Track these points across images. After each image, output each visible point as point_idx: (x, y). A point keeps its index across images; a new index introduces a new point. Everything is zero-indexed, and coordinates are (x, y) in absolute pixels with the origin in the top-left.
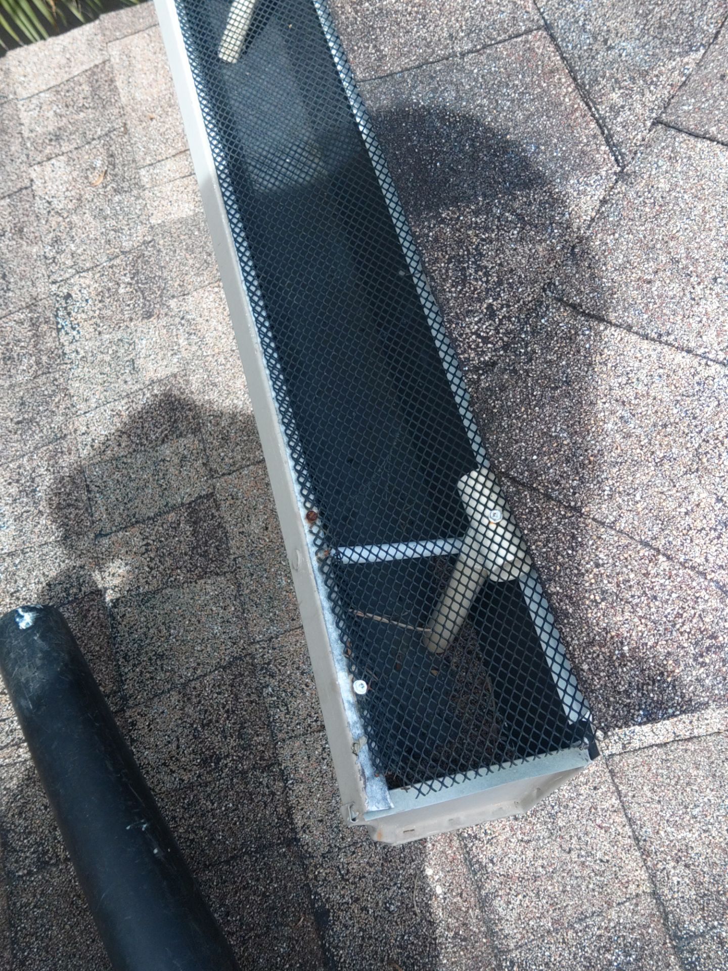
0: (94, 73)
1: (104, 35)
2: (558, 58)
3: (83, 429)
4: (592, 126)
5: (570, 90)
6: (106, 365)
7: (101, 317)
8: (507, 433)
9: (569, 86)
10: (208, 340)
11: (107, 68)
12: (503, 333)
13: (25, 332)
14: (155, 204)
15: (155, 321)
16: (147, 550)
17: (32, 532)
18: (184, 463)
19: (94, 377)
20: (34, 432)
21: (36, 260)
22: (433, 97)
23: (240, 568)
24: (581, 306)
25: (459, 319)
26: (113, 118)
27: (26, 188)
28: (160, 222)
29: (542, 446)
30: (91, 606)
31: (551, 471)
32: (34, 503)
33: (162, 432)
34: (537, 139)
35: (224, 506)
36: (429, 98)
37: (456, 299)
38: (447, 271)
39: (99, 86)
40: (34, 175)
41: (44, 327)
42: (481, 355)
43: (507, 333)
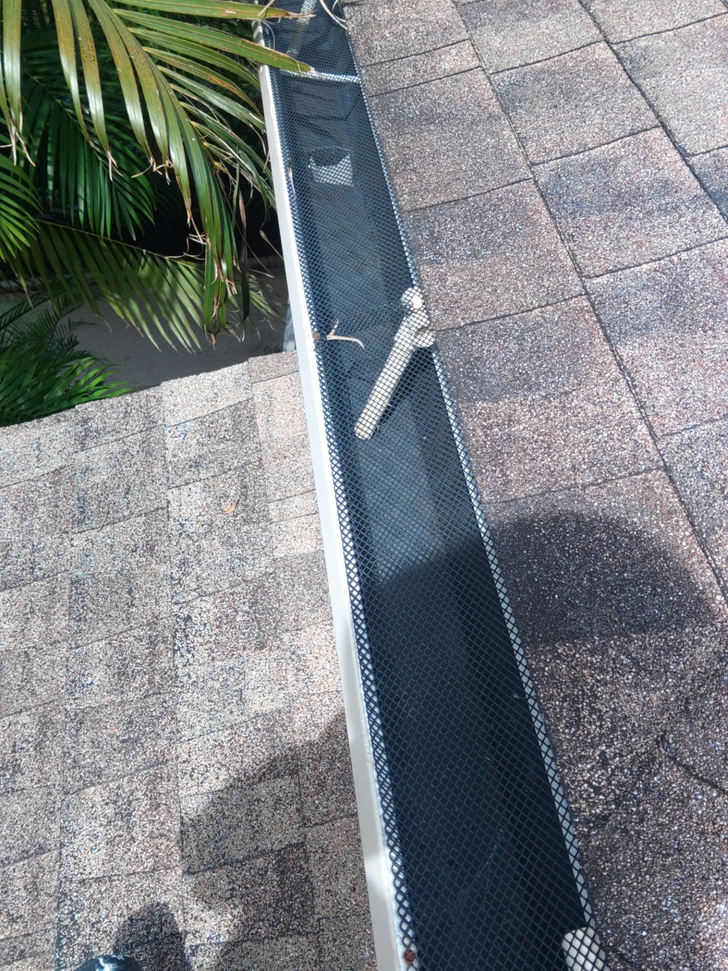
0: (237, 409)
1: (251, 376)
2: (677, 500)
3: (185, 757)
4: (709, 574)
5: (687, 533)
6: (215, 693)
7: (217, 643)
8: (616, 902)
9: (686, 529)
10: (316, 678)
11: (249, 405)
12: (615, 785)
13: (142, 649)
14: (281, 537)
15: (267, 653)
16: (232, 896)
17: (122, 859)
18: (278, 806)
19: (202, 704)
20: (138, 753)
21: (162, 579)
22: (554, 526)
23: (323, 930)
24: (694, 769)
25: (571, 763)
26: (250, 452)
27: (162, 508)
28: (282, 555)
29: (652, 921)
30: (169, 949)
31: (661, 952)
32: (128, 827)
33: (260, 769)
34: (653, 580)
35: (313, 859)
36: (551, 527)
37: (570, 741)
38: (561, 711)
39: (241, 421)
40: (171, 498)
41: (161, 646)
42: (593, 807)
43: (620, 785)
